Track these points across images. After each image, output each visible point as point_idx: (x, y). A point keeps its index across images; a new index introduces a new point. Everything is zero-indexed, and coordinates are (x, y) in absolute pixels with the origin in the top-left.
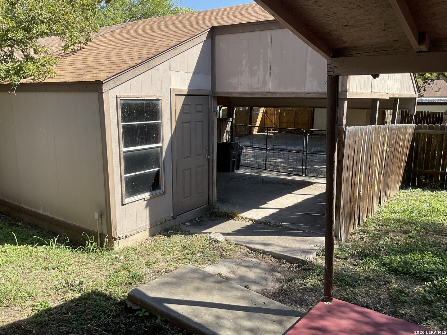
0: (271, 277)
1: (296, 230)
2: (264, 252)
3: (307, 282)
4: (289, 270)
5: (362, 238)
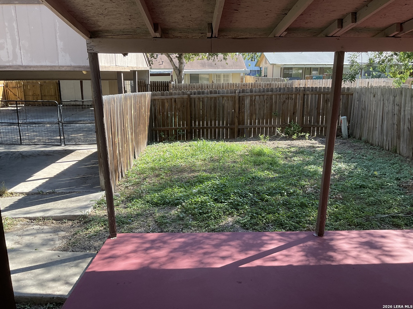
0: (57, 236)
1: (69, 193)
2: (44, 218)
3: (91, 231)
4: (72, 227)
5: (127, 187)
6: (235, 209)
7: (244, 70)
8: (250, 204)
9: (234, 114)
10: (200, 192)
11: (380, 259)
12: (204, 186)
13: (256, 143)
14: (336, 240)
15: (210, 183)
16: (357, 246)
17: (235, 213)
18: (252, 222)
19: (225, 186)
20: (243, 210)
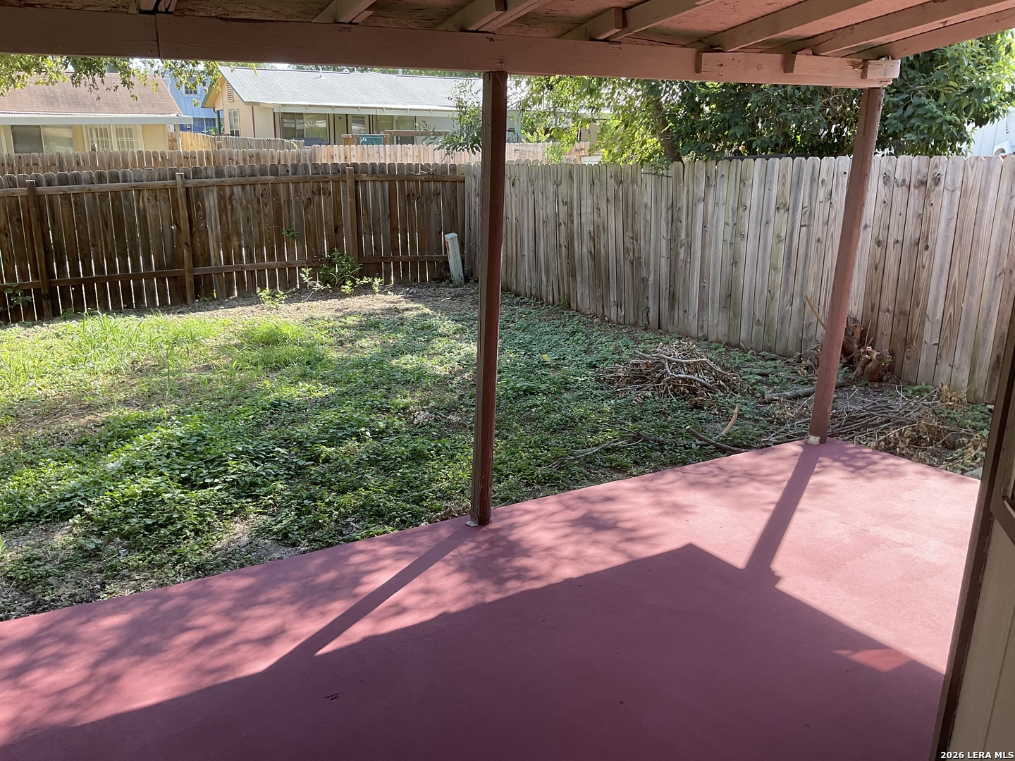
6: (248, 497)
7: (175, 115)
8: (285, 476)
9: (177, 236)
10: (131, 469)
11: (624, 552)
12: (138, 449)
13: (252, 312)
14: (519, 526)
15: (154, 436)
16: (567, 531)
17: (251, 507)
18: (304, 522)
19: (204, 438)
20: (272, 496)
